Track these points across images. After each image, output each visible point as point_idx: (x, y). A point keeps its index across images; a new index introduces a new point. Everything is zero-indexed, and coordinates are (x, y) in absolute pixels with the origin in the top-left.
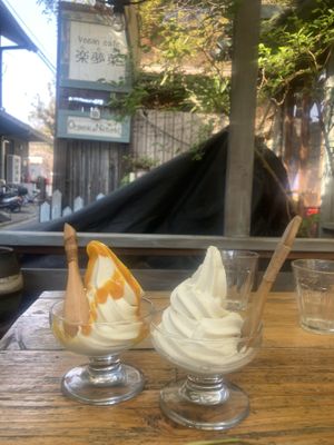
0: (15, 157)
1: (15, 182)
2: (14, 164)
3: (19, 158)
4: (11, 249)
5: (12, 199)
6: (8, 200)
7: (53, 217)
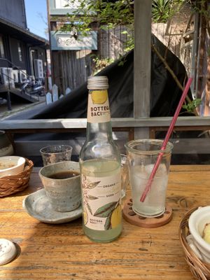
0: (39, 61)
1: (40, 77)
2: (39, 65)
3: (41, 61)
4: (4, 132)
5: (39, 88)
6: (37, 89)
7: (54, 100)
